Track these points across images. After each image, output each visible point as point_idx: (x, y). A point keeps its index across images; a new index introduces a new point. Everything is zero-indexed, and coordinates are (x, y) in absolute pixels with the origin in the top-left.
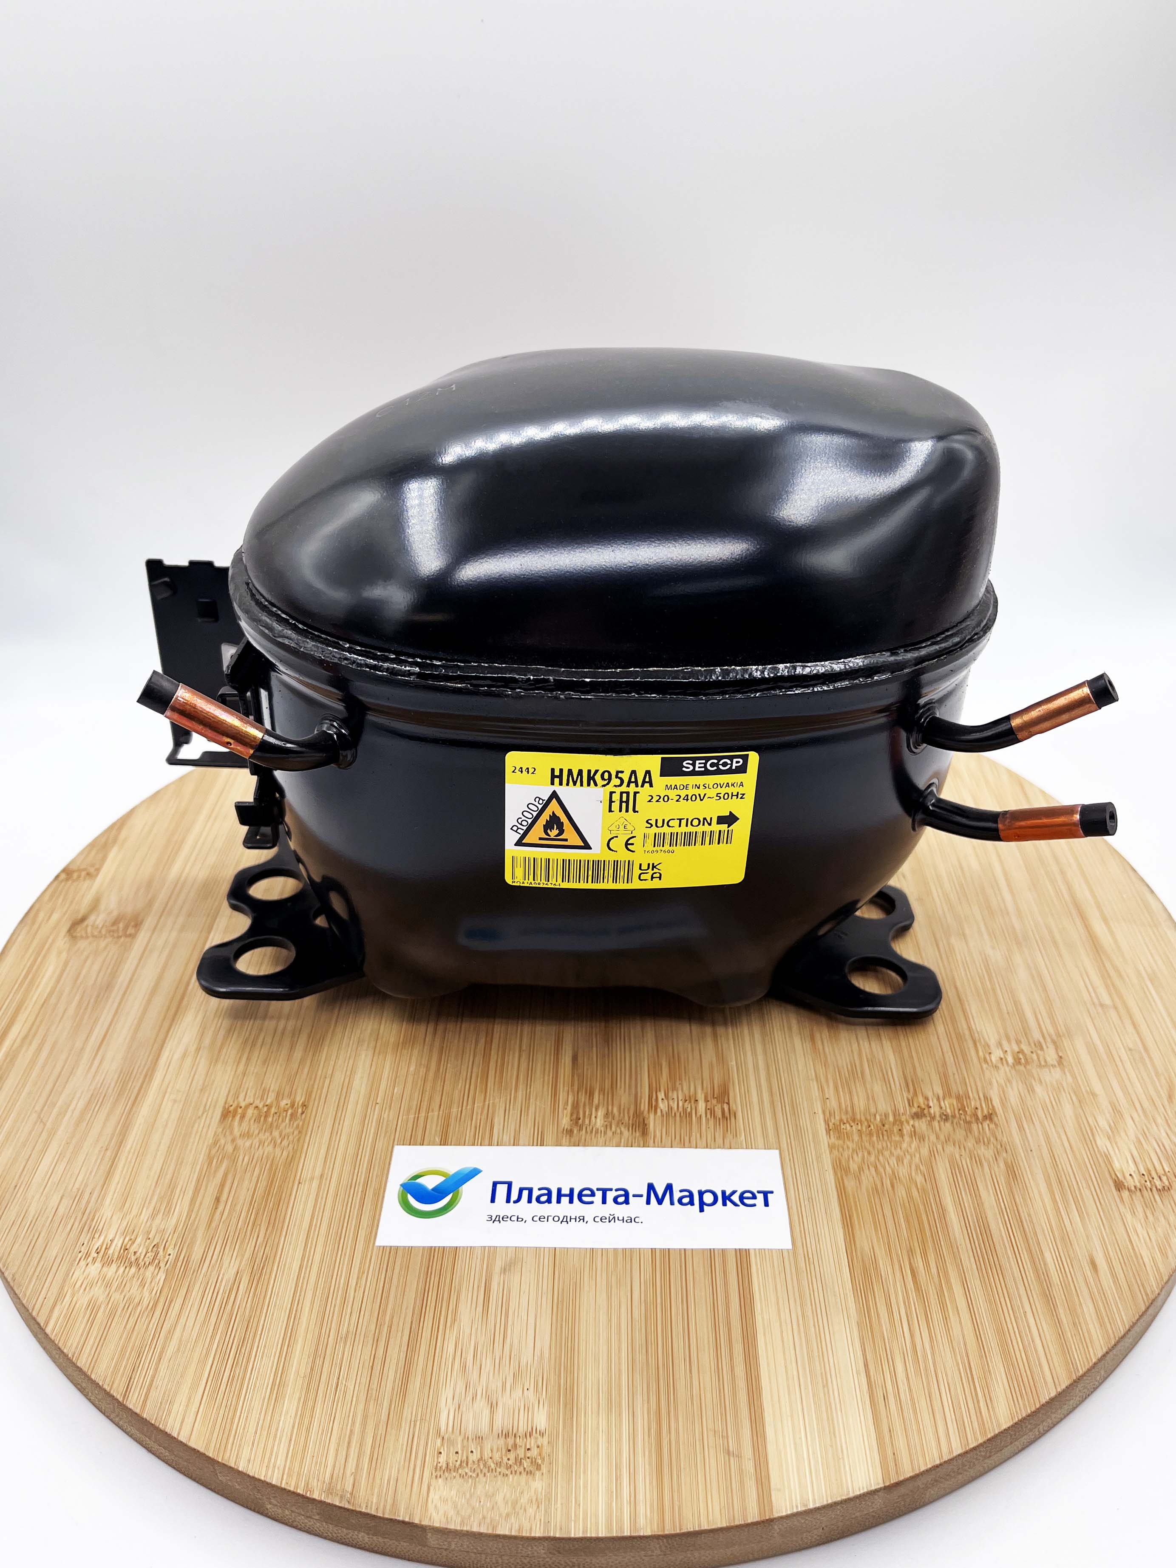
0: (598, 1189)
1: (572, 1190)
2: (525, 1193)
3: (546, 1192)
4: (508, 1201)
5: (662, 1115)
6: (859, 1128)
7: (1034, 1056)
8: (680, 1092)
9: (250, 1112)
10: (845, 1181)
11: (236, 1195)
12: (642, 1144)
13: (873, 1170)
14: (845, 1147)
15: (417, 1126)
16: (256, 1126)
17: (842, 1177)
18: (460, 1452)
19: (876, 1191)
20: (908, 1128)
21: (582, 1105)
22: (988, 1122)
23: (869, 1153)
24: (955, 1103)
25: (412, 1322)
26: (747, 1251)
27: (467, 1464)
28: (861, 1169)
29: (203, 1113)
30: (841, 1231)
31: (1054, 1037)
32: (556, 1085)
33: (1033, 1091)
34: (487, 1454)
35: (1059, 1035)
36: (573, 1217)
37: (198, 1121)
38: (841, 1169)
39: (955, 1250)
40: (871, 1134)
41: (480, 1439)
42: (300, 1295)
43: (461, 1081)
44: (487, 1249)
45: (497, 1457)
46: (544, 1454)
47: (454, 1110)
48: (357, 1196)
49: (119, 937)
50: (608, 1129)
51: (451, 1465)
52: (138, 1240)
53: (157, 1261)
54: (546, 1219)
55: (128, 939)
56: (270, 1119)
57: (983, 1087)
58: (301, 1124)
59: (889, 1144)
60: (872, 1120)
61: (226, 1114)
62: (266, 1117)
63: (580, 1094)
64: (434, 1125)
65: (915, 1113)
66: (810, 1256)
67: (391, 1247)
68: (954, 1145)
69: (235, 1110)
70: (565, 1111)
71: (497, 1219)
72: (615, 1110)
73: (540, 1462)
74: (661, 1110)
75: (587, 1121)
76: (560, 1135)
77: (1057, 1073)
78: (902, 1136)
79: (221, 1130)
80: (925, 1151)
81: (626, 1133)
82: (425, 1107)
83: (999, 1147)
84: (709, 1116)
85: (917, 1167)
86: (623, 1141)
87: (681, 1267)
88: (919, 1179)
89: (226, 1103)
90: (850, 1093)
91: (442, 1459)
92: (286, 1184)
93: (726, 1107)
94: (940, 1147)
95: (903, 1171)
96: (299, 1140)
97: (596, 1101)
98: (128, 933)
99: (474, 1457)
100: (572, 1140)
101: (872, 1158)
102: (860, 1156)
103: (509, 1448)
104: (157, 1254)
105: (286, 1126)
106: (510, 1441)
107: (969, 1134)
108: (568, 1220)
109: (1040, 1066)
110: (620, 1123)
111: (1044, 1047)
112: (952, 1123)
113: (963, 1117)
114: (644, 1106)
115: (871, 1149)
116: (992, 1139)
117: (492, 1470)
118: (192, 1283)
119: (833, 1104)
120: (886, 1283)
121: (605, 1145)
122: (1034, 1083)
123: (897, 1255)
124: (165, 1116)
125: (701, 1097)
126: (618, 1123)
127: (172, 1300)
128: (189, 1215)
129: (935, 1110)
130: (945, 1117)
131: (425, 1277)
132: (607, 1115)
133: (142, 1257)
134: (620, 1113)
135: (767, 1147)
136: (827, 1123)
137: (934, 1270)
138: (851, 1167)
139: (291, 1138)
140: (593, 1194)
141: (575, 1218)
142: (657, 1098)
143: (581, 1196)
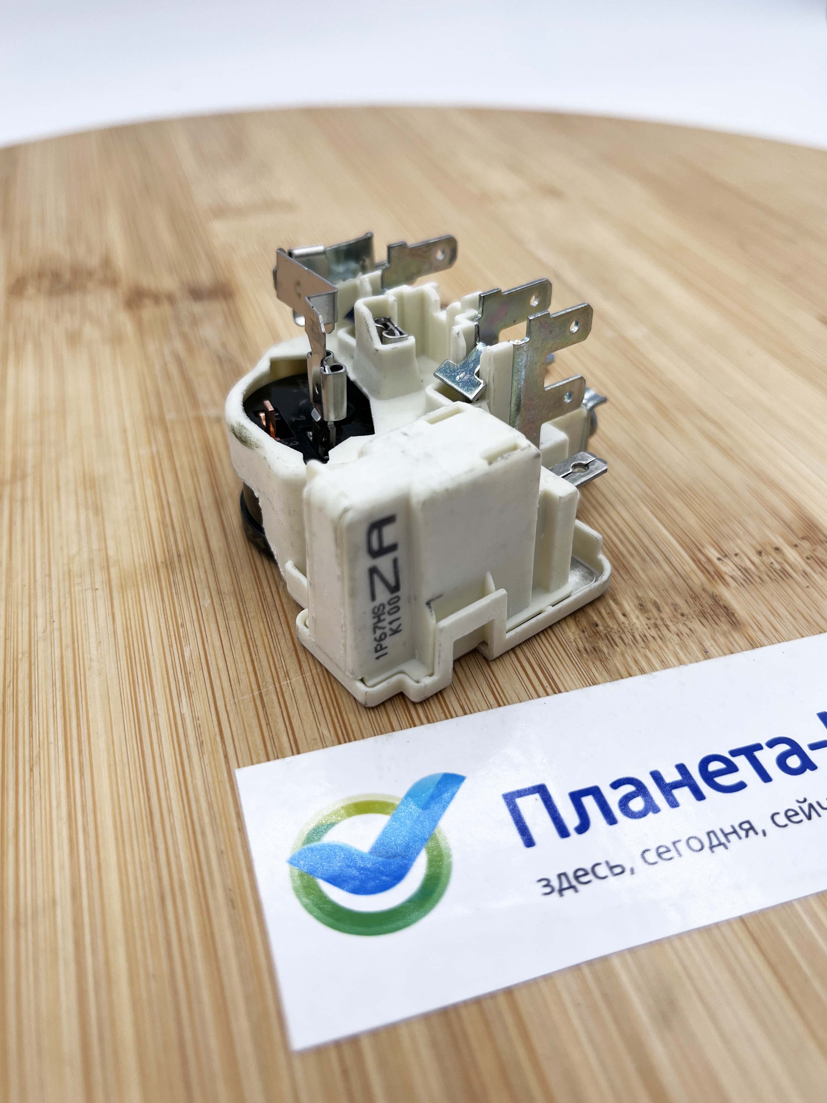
0: (735, 753)
1: (681, 768)
2: (589, 802)
3: (629, 788)
4: (563, 832)
5: (741, 585)
12: (746, 642)
36: (728, 830)
50: (663, 628)
54: (673, 853)
67: (337, 1043)
71: (565, 885)
76: (579, 663)
81: (703, 631)
100: (610, 667)
108: (723, 840)
110: (677, 615)
114: (697, 577)
121: (681, 663)
126: (674, 617)
132: (642, 607)
134: (664, 599)
140: (731, 768)
141: (735, 832)
142: (709, 560)
143: (709, 778)
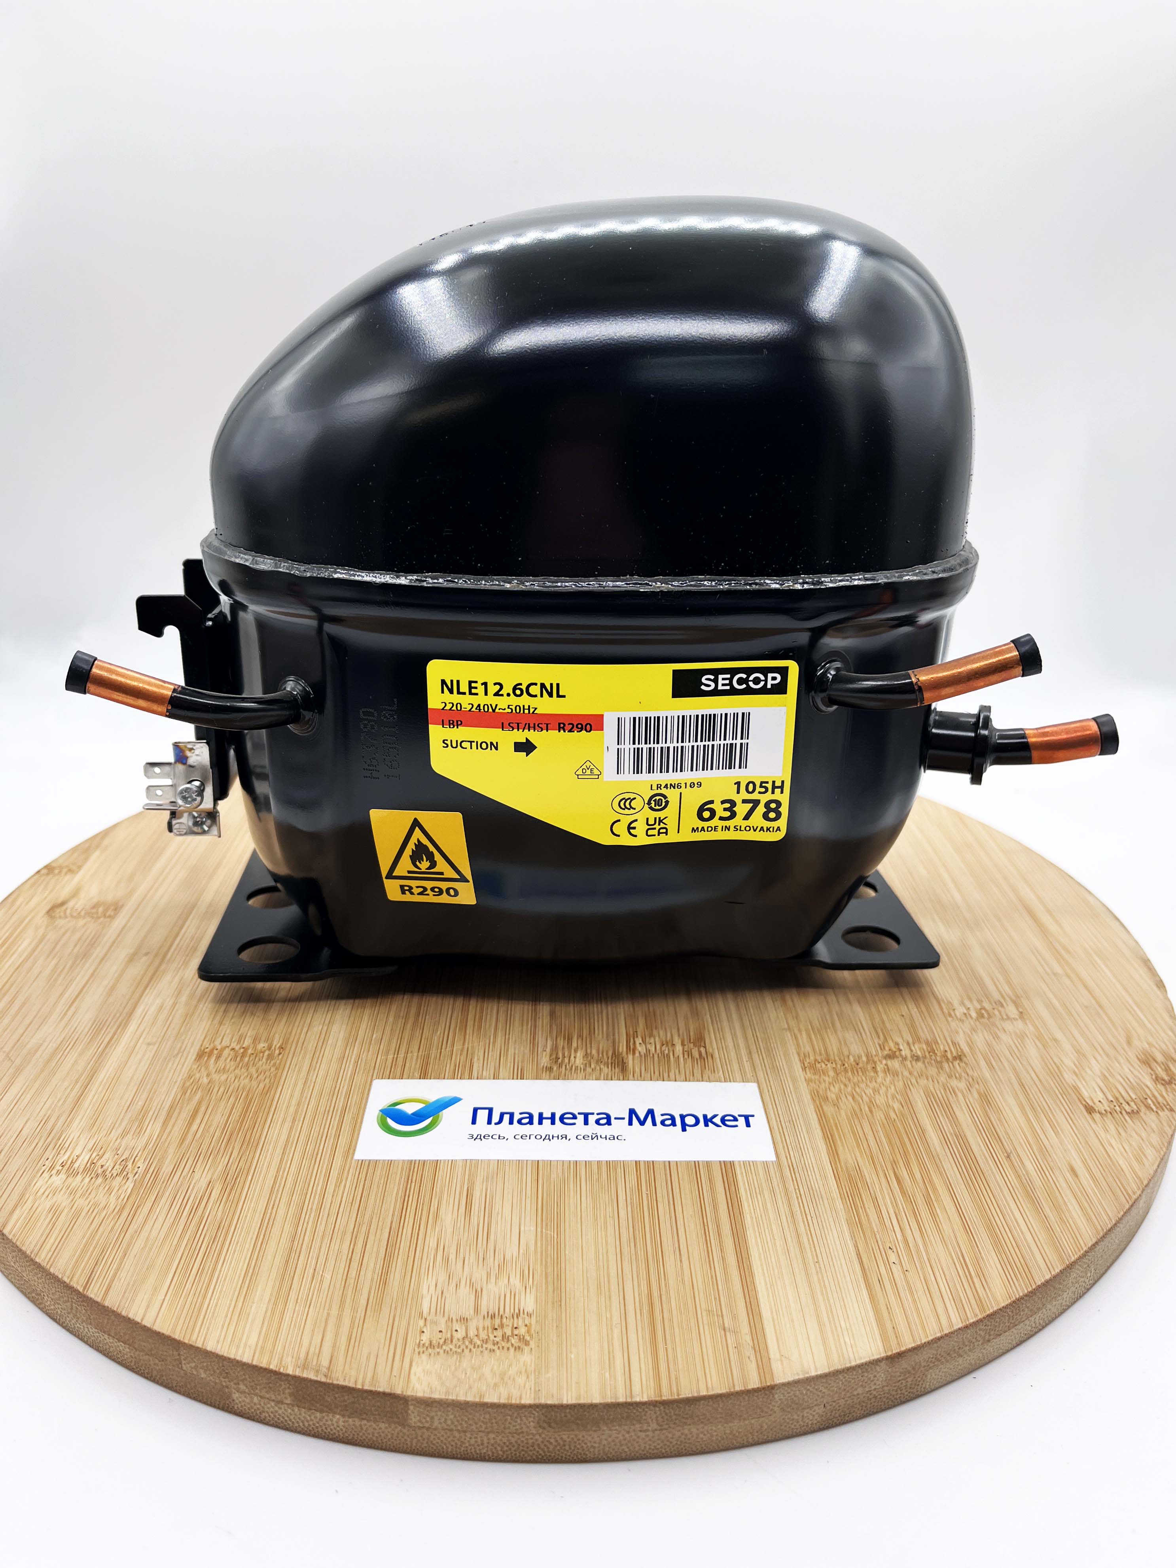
0: (579, 1114)
1: (553, 1115)
2: (507, 1118)
3: (528, 1115)
4: (489, 1122)
5: (641, 1056)
6: (834, 1066)
7: (996, 1012)
8: (657, 1038)
9: (226, 1052)
10: (825, 1108)
11: (211, 1119)
12: (621, 1077)
13: (850, 1098)
14: (822, 1080)
15: (395, 1065)
16: (232, 1063)
17: (820, 1104)
18: (443, 1331)
19: (855, 1114)
20: (881, 1066)
21: (560, 1047)
22: (958, 1061)
23: (845, 1085)
24: (925, 1047)
25: (392, 1223)
26: (732, 1163)
27: (452, 1341)
28: (838, 1098)
29: (178, 1054)
30: (824, 1147)
31: (1014, 998)
32: (535, 1034)
33: (998, 1038)
34: (472, 1333)
35: (1017, 996)
36: (556, 1135)
37: (173, 1059)
38: (819, 1099)
39: (938, 1161)
40: (846, 1071)
41: (464, 1320)
42: (275, 1201)
43: (440, 1028)
44: (468, 1162)
45: (483, 1335)
46: (532, 1331)
47: (433, 1052)
48: (335, 1120)
49: (99, 918)
50: (588, 1067)
51: (434, 1342)
52: (107, 1156)
53: (125, 1173)
54: (528, 1137)
55: (109, 919)
56: (247, 1059)
57: (950, 1036)
58: (278, 1062)
59: (864, 1079)
60: (846, 1060)
61: (200, 1055)
62: (243, 1055)
63: (558, 1039)
64: (414, 1063)
65: (887, 1055)
66: (795, 1166)
67: (370, 1160)
68: (927, 1079)
69: (211, 1052)
70: (544, 1053)
71: (479, 1137)
72: (594, 1052)
73: (528, 1338)
74: (640, 1053)
75: (566, 1060)
76: (540, 1072)
77: (1020, 1024)
78: (876, 1072)
79: (196, 1067)
80: (900, 1084)
81: (605, 1070)
82: (403, 1051)
83: (971, 1080)
84: (686, 1056)
85: (893, 1097)
86: (602, 1075)
87: (666, 1175)
88: (896, 1105)
89: (201, 1046)
90: (823, 1039)
91: (425, 1338)
92: (262, 1111)
93: (702, 1050)
94: (913, 1081)
95: (880, 1100)
96: (275, 1076)
97: (574, 1045)
98: (107, 914)
99: (460, 1335)
100: (552, 1075)
101: (849, 1089)
102: (837, 1086)
103: (496, 1327)
104: (125, 1167)
105: (262, 1064)
106: (497, 1321)
107: (941, 1071)
108: (551, 1138)
109: (1003, 1019)
110: (599, 1061)
111: (1004, 1004)
112: (924, 1062)
113: (933, 1057)
114: (623, 1048)
115: (847, 1083)
116: (963, 1074)
117: (478, 1346)
118: (161, 1191)
119: (808, 1049)
120: (873, 1188)
121: (585, 1079)
122: (998, 1032)
123: (881, 1166)
124: (139, 1056)
125: (677, 1041)
126: (597, 1062)
127: (141, 1205)
128: (160, 1136)
129: (905, 1052)
130: (917, 1059)
131: (405, 1185)
132: (585, 1056)
133: (110, 1170)
134: (599, 1055)
135: (744, 1080)
136: (802, 1062)
137: (918, 1176)
138: (829, 1096)
139: (267, 1073)
140: (575, 1117)
141: (558, 1137)
142: (634, 1043)
143: (562, 1119)
